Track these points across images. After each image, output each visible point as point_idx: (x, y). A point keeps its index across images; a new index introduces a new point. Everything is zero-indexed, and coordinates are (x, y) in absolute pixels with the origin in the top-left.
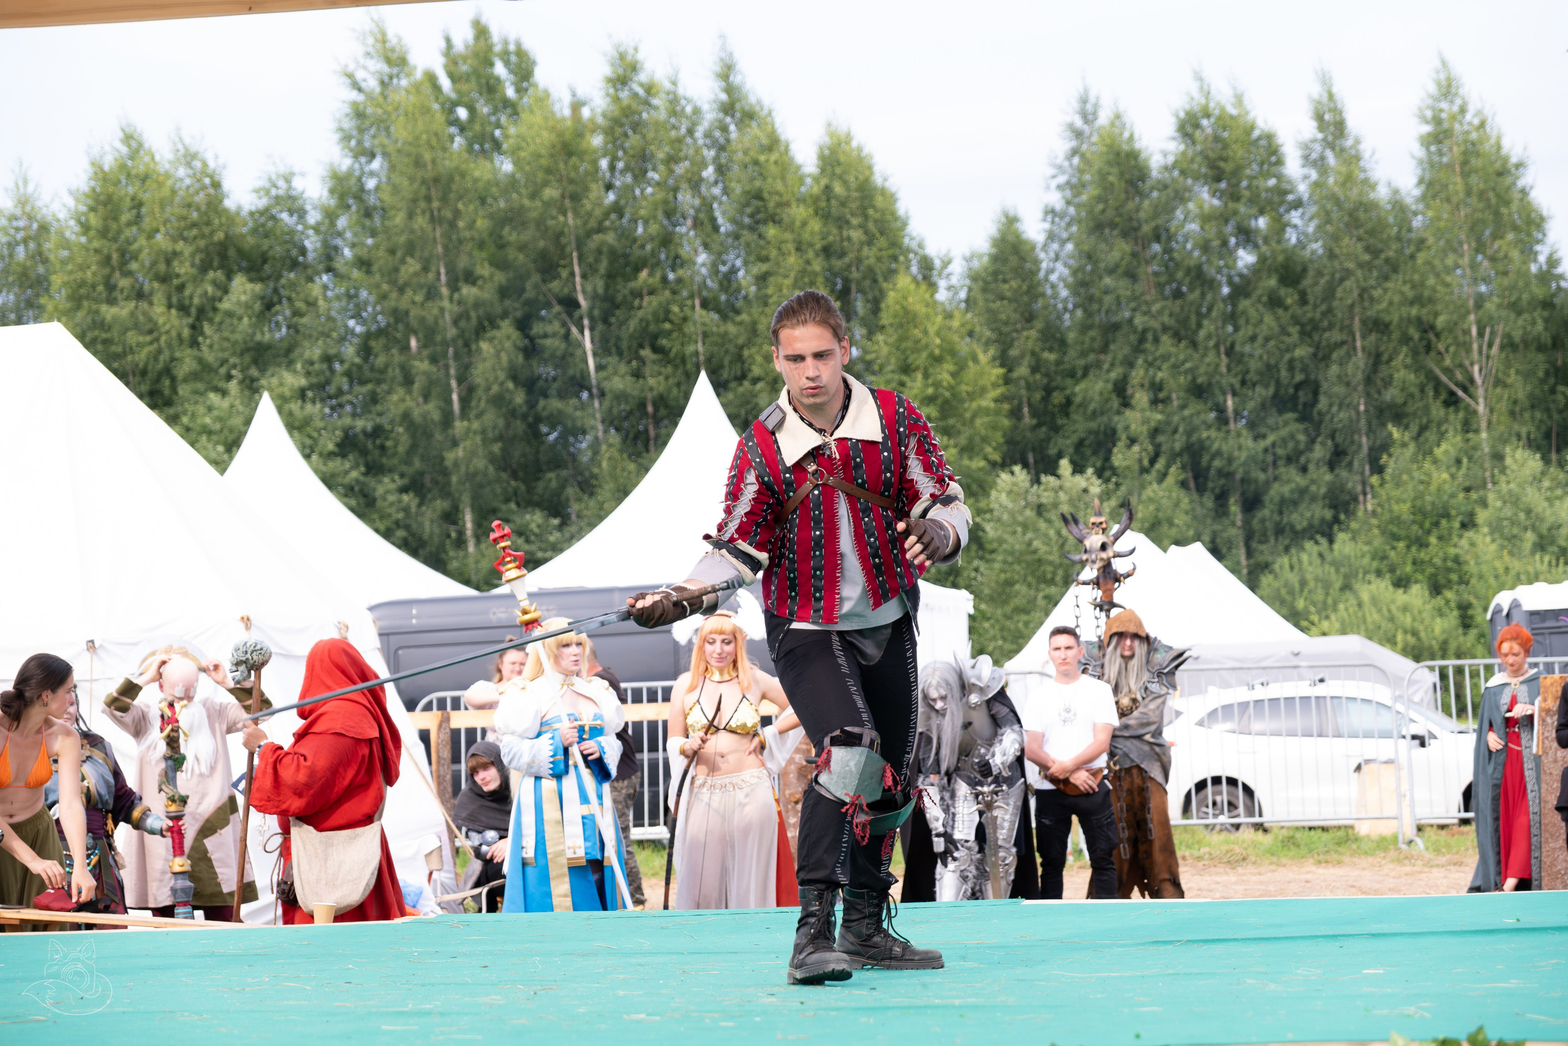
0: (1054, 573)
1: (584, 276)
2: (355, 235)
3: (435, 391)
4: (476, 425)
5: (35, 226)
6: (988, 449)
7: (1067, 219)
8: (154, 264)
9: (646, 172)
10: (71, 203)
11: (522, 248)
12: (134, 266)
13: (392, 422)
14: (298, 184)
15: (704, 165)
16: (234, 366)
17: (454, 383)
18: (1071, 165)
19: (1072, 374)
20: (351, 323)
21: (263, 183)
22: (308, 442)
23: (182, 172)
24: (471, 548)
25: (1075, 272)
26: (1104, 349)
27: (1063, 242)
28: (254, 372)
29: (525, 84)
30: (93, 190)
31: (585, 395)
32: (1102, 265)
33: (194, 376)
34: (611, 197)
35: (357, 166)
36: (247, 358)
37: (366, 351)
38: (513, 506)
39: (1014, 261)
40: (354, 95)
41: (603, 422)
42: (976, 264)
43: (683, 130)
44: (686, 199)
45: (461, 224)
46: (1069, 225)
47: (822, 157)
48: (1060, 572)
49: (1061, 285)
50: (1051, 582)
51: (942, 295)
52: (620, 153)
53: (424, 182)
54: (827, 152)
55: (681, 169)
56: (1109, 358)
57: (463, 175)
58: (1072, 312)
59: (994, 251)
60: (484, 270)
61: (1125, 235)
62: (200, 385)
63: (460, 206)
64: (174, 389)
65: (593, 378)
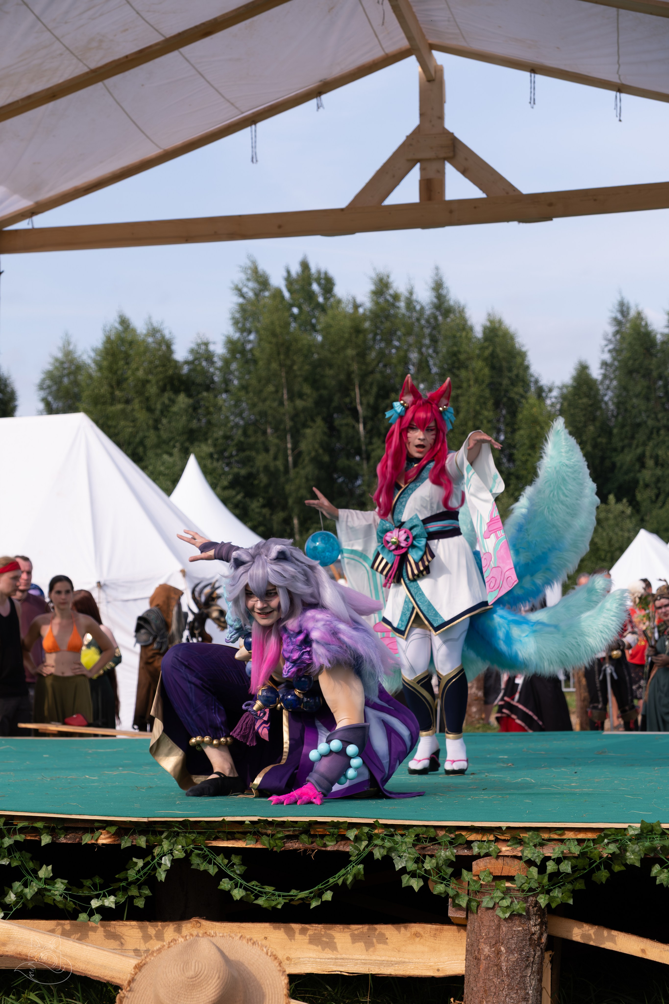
0: (606, 556)
1: (361, 396)
2: (241, 373)
3: (280, 456)
4: (303, 472)
5: (73, 367)
7: (613, 368)
8: (136, 385)
9: (391, 341)
10: (93, 355)
13: (258, 472)
14: (212, 347)
15: (424, 337)
16: (177, 441)
17: (289, 452)
18: (616, 340)
19: (615, 450)
20: (237, 420)
21: (193, 346)
22: (215, 481)
23: (150, 340)
25: (618, 396)
26: (633, 437)
27: (611, 380)
28: (187, 444)
29: (328, 295)
30: (106, 348)
31: (358, 458)
32: (631, 393)
33: (156, 446)
34: (373, 354)
35: (242, 337)
36: (184, 437)
37: (245, 434)
39: (585, 388)
40: (241, 300)
42: (565, 391)
44: (414, 356)
45: (295, 367)
46: (615, 371)
47: (484, 333)
48: (609, 555)
49: (610, 403)
50: (604, 560)
52: (378, 331)
53: (276, 344)
54: (487, 331)
56: (635, 442)
57: (296, 340)
58: (616, 417)
59: (575, 384)
60: (307, 391)
61: (644, 376)
62: (159, 451)
63: (295, 358)
64: (145, 452)
65: (364, 448)
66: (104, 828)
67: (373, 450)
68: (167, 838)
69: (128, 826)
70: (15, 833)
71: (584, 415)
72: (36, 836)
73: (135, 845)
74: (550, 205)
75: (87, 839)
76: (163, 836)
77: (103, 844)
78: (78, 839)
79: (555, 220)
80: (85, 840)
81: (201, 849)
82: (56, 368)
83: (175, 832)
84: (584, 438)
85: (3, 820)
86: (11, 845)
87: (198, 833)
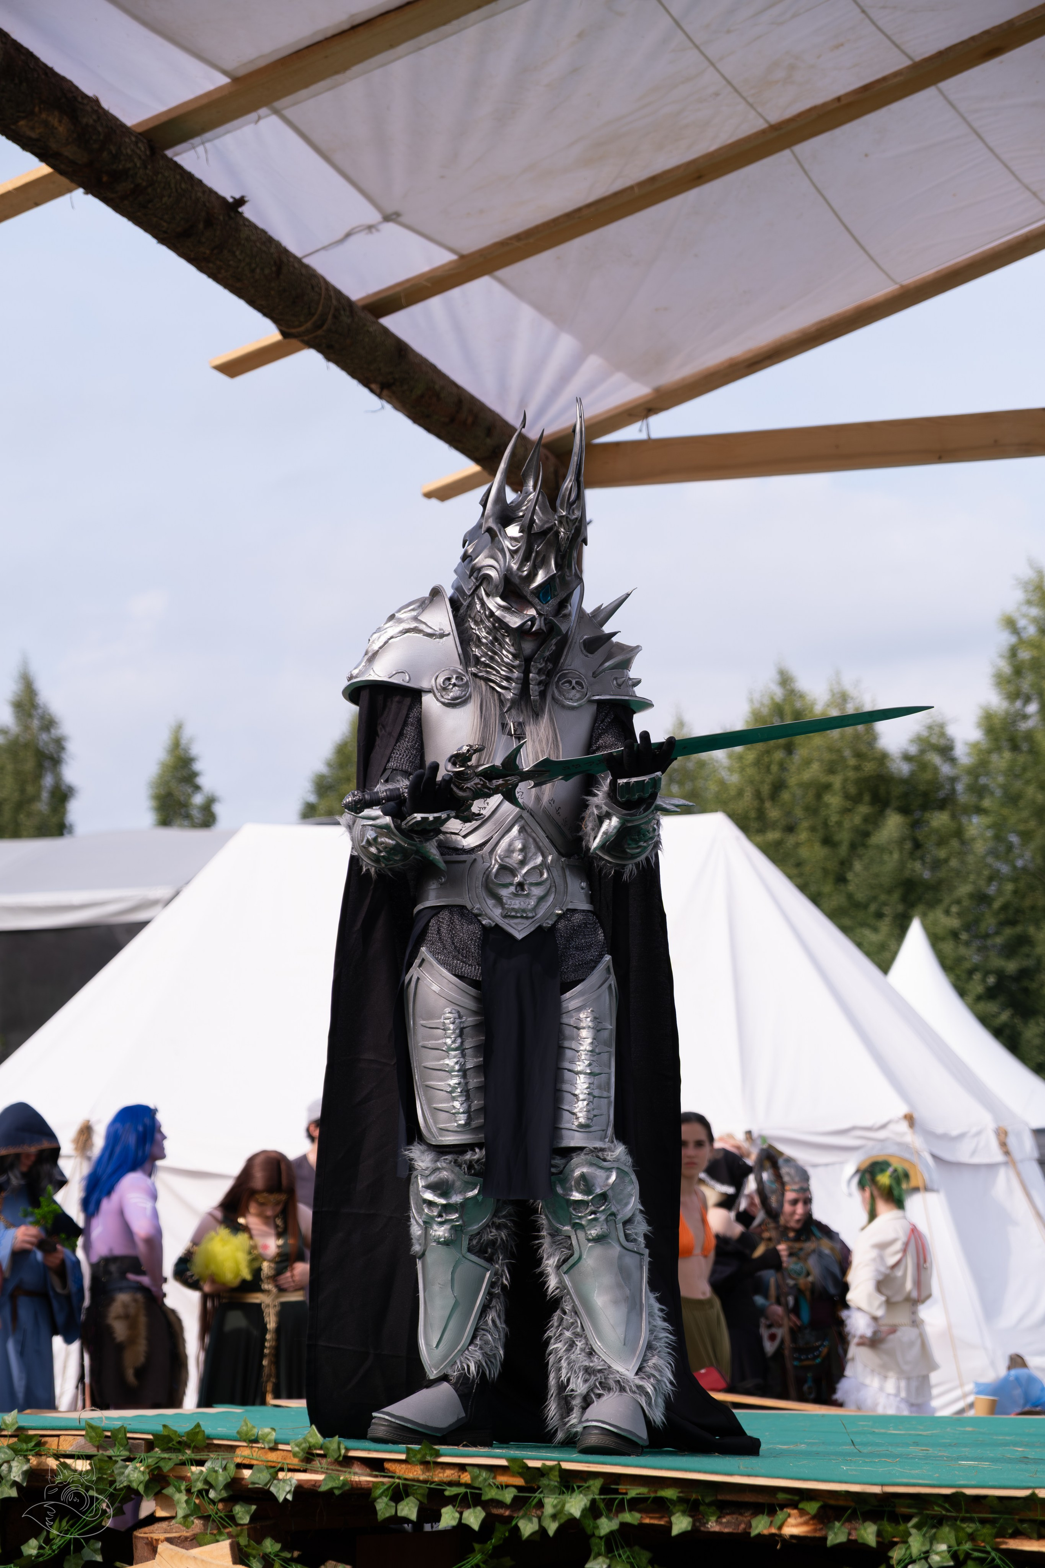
14: (951, 731)
35: (1013, 709)
36: (895, 895)
40: (1012, 640)
66: (795, 1506)
68: (918, 1527)
69: (841, 1503)
70: (621, 1509)
72: (660, 1518)
73: (855, 1541)
75: (761, 1526)
76: (911, 1524)
77: (793, 1537)
78: (743, 1526)
80: (757, 1527)
81: (988, 1553)
83: (933, 1517)
85: (596, 1484)
86: (612, 1533)
87: (983, 1522)
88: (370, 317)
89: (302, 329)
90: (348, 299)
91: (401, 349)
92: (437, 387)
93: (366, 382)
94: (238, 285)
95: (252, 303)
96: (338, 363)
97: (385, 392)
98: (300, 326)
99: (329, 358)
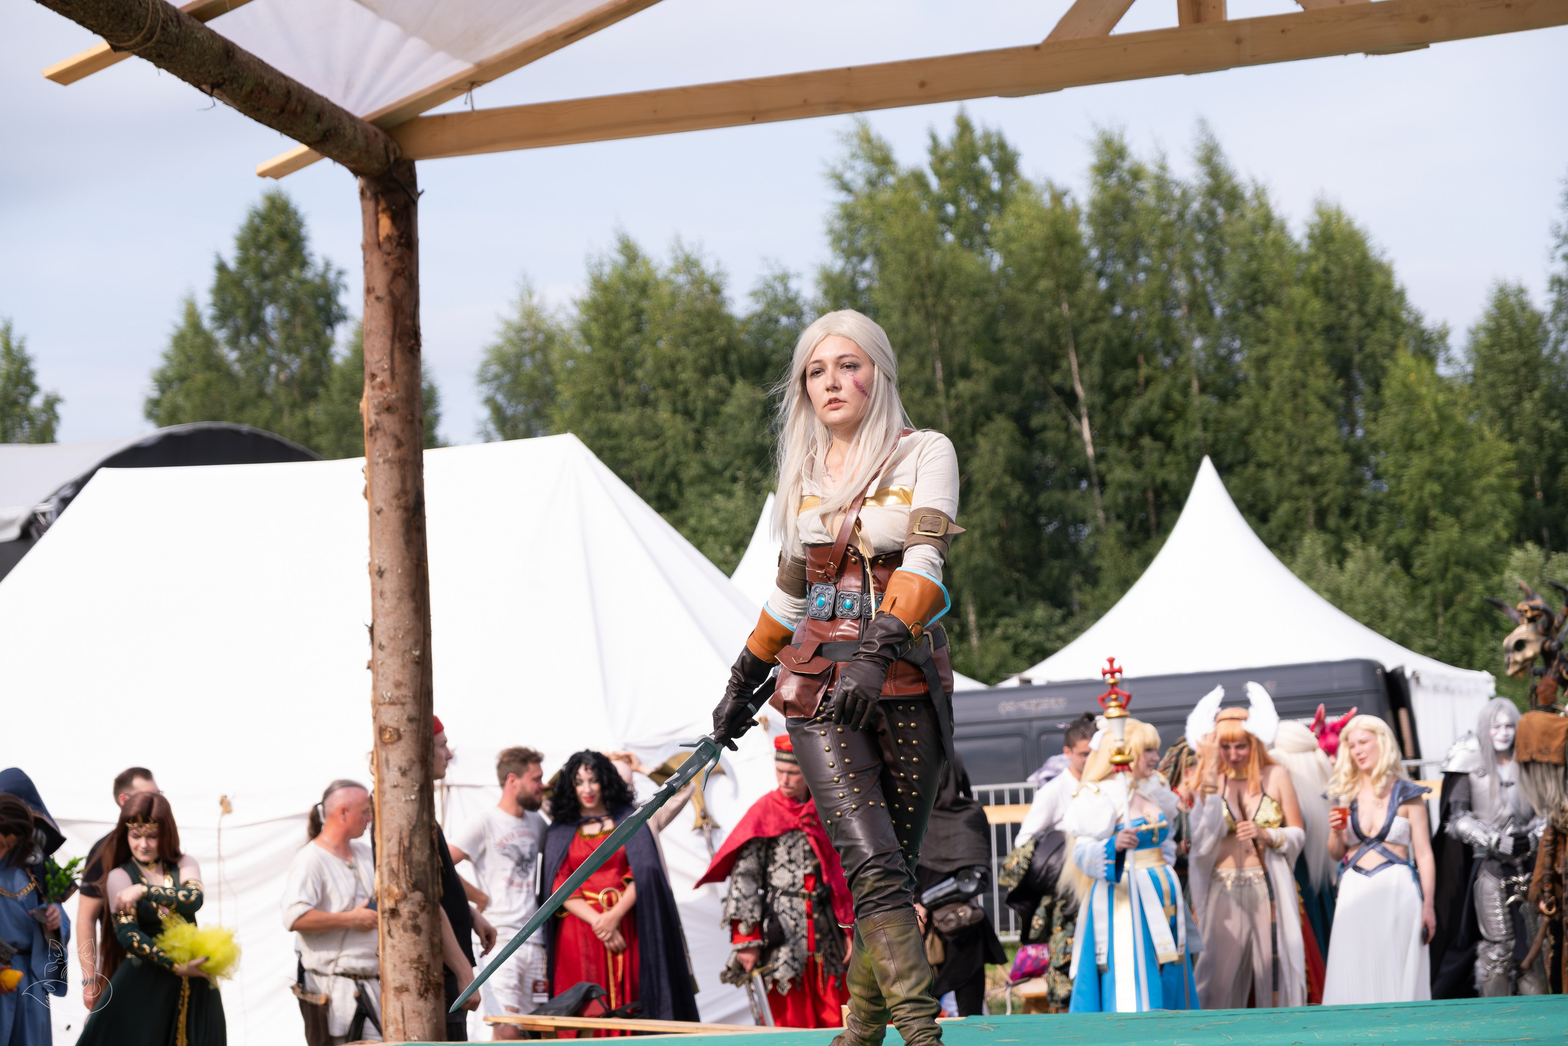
1: (1081, 366)
5: (541, 337)
6: (1499, 525)
8: (658, 369)
9: (1136, 257)
10: (575, 312)
11: (1018, 341)
12: (639, 373)
14: (794, 285)
16: (739, 469)
21: (758, 286)
23: (681, 279)
24: (974, 641)
28: (756, 474)
29: (1009, 176)
30: (594, 299)
31: (1084, 484)
33: (700, 479)
34: (1103, 284)
35: (849, 267)
36: (749, 461)
38: (1013, 599)
40: (843, 197)
41: (1106, 509)
42: (1477, 337)
43: (1173, 216)
44: (1181, 285)
45: (955, 319)
47: (1313, 236)
51: (1443, 370)
52: (1112, 241)
53: (918, 279)
54: (1318, 231)
55: (1174, 254)
57: (956, 270)
59: (1494, 323)
60: (978, 364)
62: (706, 488)
63: (953, 302)
64: (680, 492)
65: (1093, 467)
67: (1110, 470)
71: (1515, 382)
74: (1424, 19)
79: (1432, 46)
82: (510, 341)
84: (1516, 425)
88: (197, 23)
89: (132, 42)
90: (174, 9)
91: (229, 51)
92: (265, 82)
93: (197, 85)
94: (68, 8)
95: (81, 22)
96: (168, 70)
97: (215, 91)
98: (130, 40)
99: (158, 66)
